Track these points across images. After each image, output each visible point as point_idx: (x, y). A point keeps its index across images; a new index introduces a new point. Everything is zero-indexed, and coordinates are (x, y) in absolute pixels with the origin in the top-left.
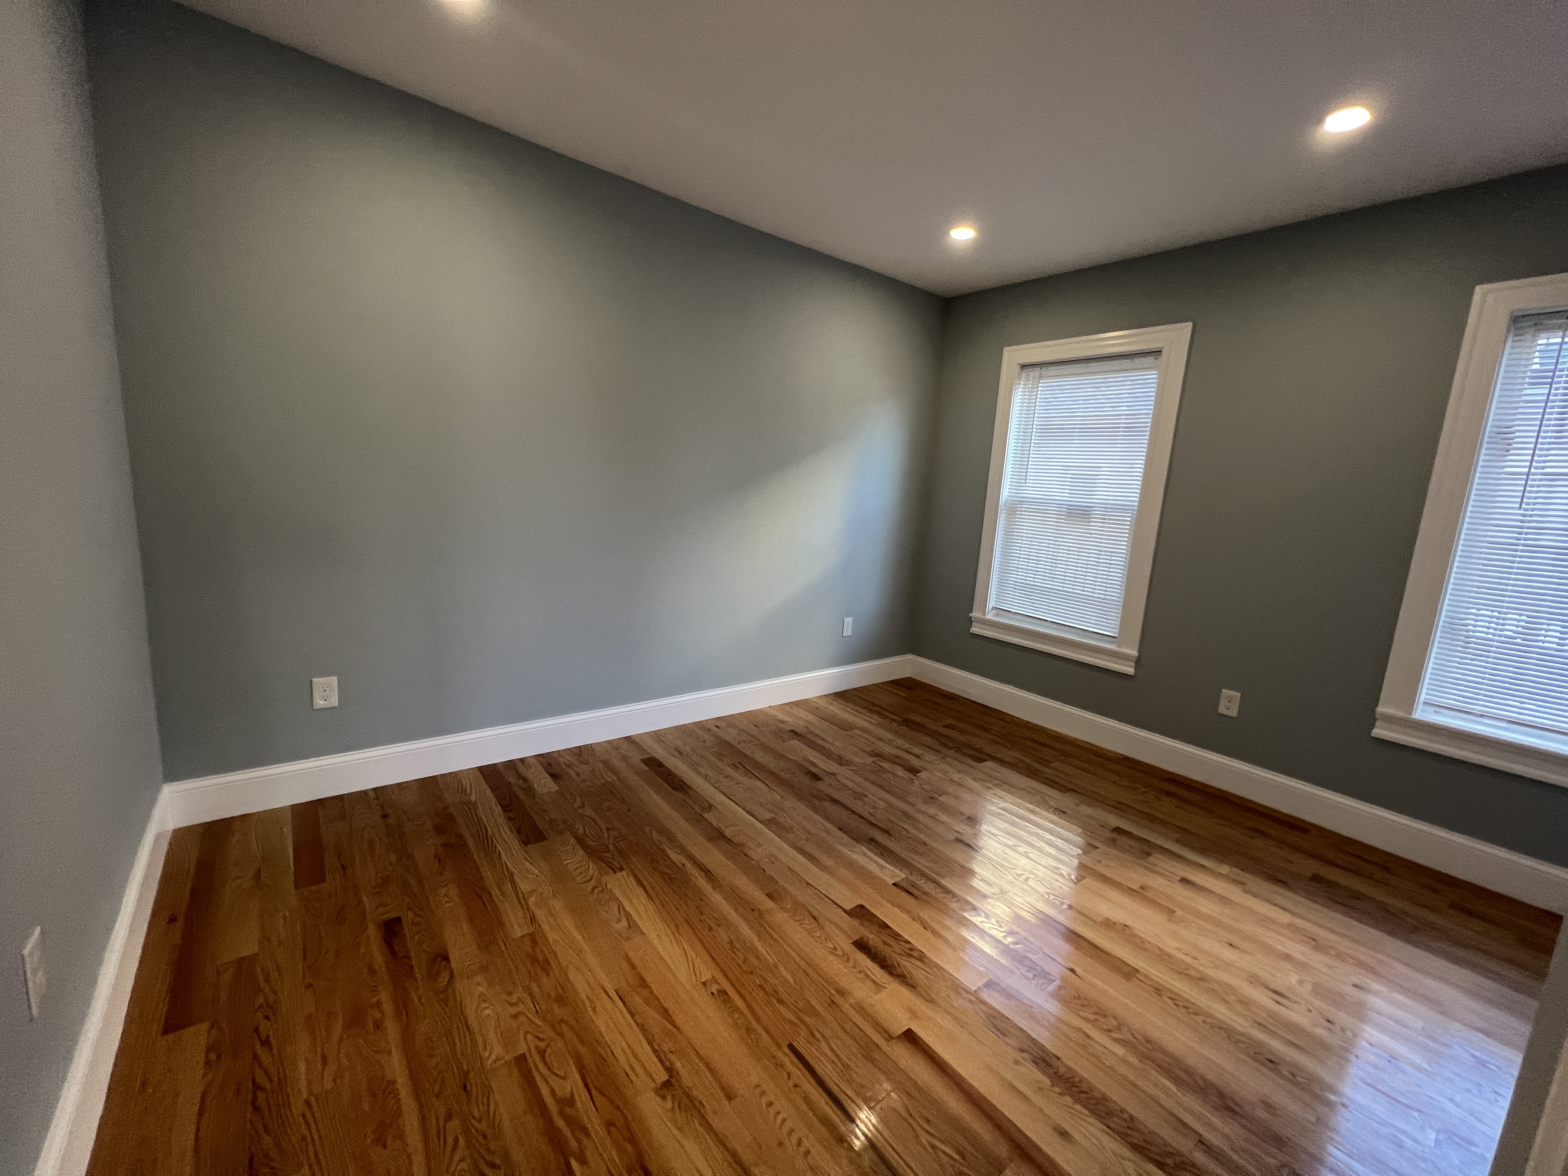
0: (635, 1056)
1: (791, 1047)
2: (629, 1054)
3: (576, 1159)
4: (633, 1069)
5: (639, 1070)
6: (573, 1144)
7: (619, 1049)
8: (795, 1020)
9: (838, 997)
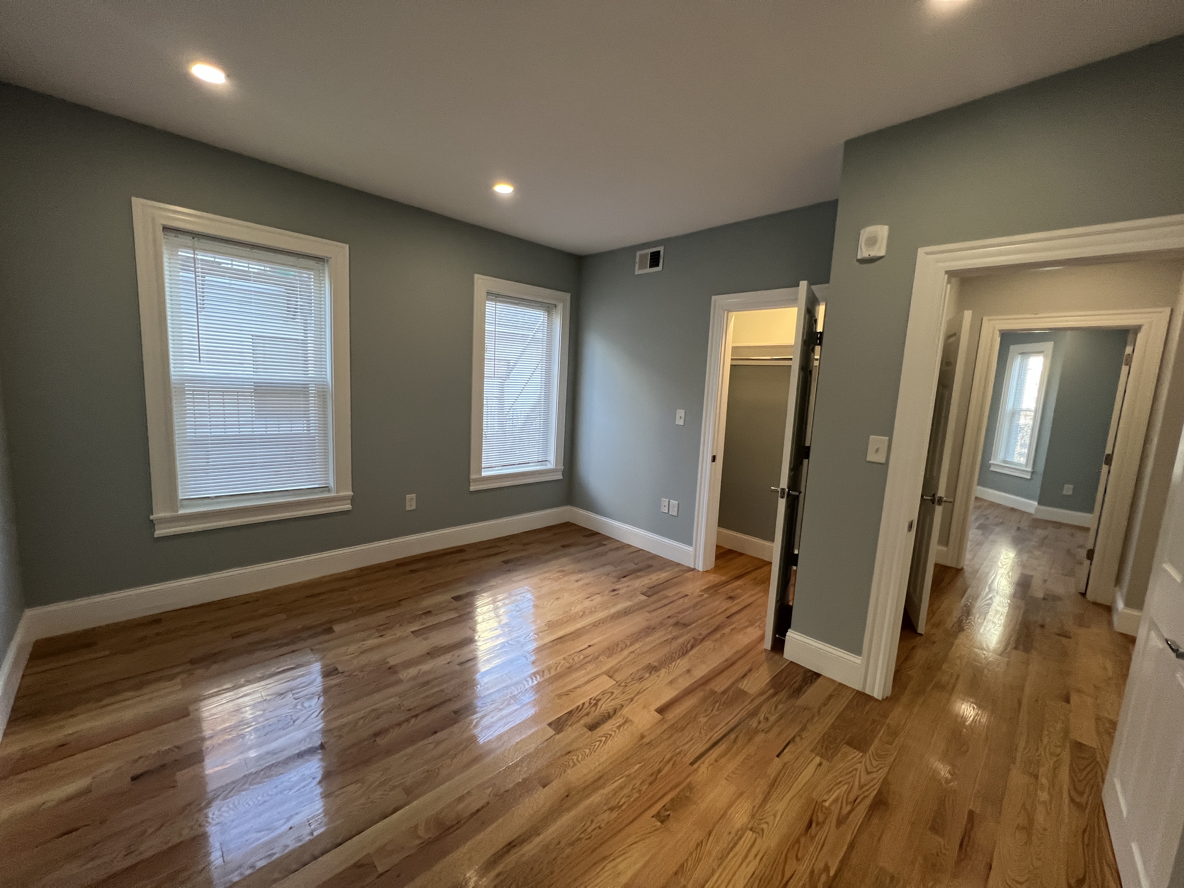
0: (746, 856)
1: (692, 764)
2: (748, 860)
3: (829, 872)
4: (756, 856)
5: (754, 851)
6: (824, 878)
7: (748, 869)
8: (671, 763)
9: (644, 740)
